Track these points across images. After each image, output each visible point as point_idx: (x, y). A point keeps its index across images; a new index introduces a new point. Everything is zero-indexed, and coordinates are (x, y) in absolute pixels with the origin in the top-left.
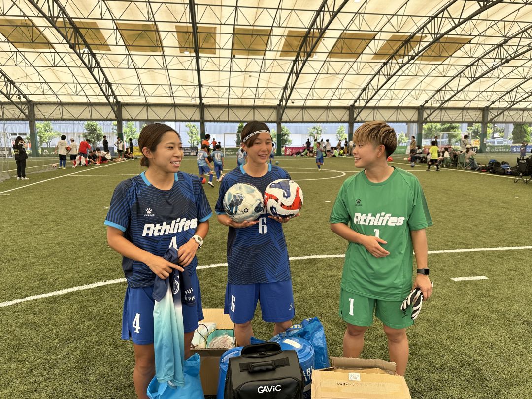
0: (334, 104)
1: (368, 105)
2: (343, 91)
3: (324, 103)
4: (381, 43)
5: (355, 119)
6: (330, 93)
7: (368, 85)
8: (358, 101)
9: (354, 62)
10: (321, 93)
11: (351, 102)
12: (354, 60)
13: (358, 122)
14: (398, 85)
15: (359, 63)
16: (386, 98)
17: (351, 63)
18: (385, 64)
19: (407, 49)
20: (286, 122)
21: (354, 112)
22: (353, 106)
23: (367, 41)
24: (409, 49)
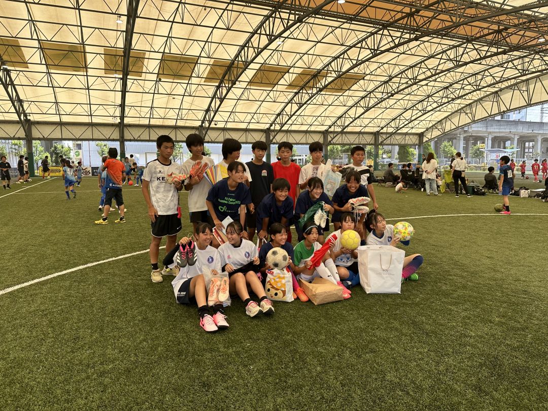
0: (252, 126)
1: (283, 129)
2: (261, 115)
3: (243, 126)
4: (295, 76)
5: (272, 141)
6: (249, 117)
7: (282, 111)
8: (273, 125)
9: (271, 91)
10: (242, 117)
11: (267, 126)
12: (270, 89)
13: (274, 143)
14: (307, 112)
15: (275, 92)
16: (298, 123)
17: (268, 92)
18: (296, 93)
19: (315, 82)
20: (208, 142)
21: (270, 134)
22: (269, 129)
23: (283, 74)
24: (317, 82)
